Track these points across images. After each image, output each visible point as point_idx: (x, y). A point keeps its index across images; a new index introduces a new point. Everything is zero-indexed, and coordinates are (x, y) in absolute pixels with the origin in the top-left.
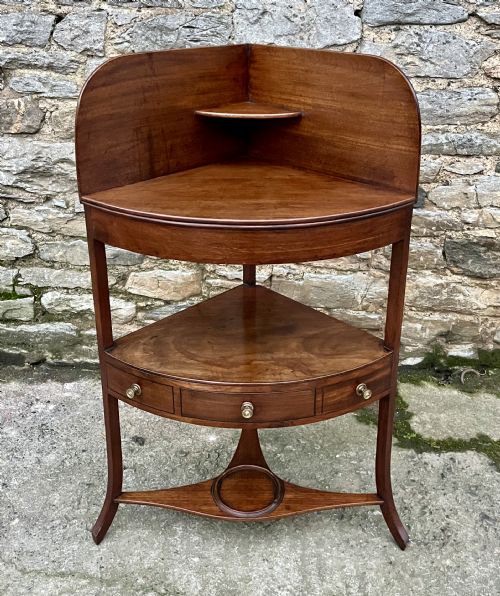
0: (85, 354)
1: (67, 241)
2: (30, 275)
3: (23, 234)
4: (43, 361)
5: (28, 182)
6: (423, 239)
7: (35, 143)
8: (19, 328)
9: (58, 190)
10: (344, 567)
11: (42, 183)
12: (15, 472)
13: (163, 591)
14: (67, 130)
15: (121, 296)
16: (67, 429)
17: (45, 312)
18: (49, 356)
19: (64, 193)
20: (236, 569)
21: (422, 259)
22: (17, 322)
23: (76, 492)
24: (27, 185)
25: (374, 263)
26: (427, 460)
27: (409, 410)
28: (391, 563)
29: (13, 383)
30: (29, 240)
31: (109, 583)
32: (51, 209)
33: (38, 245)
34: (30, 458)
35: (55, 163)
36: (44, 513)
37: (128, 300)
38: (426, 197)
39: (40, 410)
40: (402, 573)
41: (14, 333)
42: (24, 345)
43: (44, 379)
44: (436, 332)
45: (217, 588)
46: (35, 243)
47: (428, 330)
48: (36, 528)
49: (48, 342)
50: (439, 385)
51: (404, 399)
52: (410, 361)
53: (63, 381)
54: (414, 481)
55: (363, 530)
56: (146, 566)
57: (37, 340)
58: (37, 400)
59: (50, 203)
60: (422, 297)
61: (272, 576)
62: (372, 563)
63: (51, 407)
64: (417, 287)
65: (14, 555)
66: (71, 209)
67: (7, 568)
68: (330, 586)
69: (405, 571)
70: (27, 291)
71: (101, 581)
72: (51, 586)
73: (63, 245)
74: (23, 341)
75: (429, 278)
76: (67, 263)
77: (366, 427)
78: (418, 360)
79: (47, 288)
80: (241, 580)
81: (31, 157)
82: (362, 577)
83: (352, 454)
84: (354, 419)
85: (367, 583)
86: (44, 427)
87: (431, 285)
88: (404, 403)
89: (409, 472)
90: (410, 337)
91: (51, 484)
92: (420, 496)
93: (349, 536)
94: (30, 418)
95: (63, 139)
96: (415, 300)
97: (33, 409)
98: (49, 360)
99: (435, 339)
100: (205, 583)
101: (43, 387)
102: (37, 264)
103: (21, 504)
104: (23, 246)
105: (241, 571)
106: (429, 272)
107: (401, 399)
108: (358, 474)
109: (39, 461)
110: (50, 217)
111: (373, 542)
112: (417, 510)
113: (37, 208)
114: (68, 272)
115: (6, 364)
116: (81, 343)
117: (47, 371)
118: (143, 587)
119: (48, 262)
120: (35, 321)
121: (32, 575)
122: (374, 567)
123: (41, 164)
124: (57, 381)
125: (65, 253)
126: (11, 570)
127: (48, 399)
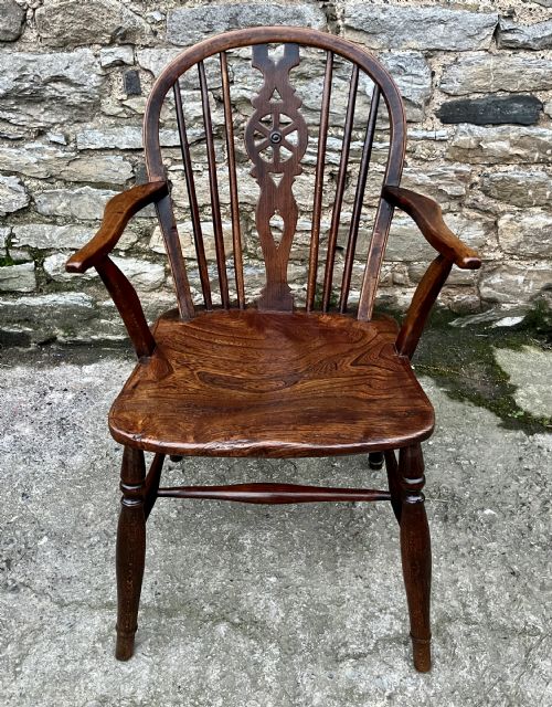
0: (105, 329)
1: (71, 188)
2: (27, 234)
3: (13, 181)
4: (53, 339)
5: (12, 111)
6: (533, 167)
7: (17, 54)
8: (20, 301)
9: (54, 120)
10: (457, 581)
11: (31, 111)
12: (36, 478)
13: (237, 620)
14: (59, 35)
15: (144, 256)
16: (92, 423)
17: (50, 280)
18: (60, 334)
19: (62, 124)
20: (324, 590)
21: (530, 193)
22: (16, 294)
23: (114, 501)
24: (11, 115)
25: (468, 201)
26: (540, 443)
27: (511, 381)
28: (513, 573)
29: (18, 369)
30: (21, 189)
31: (170, 613)
32: (46, 147)
33: (33, 195)
34: (51, 461)
35: (46, 83)
36: (79, 529)
37: (154, 262)
38: (542, 109)
39: (56, 401)
40: (529, 586)
41: (14, 307)
42: (27, 321)
43: (56, 362)
44: (542, 284)
45: (304, 614)
46: (28, 193)
47: (532, 284)
48: (70, 548)
49: (58, 317)
50: (544, 349)
51: (504, 369)
52: (508, 322)
53: (80, 364)
54: (528, 469)
55: (474, 534)
56: (212, 590)
57: (44, 315)
58: (51, 388)
59: (44, 139)
60: (526, 242)
61: (370, 596)
62: (491, 575)
63: (70, 396)
64: (522, 229)
65: (47, 583)
66: (72, 145)
67: (40, 600)
68: (442, 606)
69: (533, 583)
70: (25, 255)
71: (160, 611)
72: (97, 620)
73: (66, 194)
74: (26, 316)
75: (539, 217)
76: (73, 217)
77: (460, 405)
78: (518, 320)
79: (50, 249)
80: (332, 602)
81: (12, 76)
82: (480, 592)
83: (448, 439)
84: (444, 396)
85: (487, 601)
86: (64, 422)
87: (541, 226)
88: (504, 373)
89: (521, 459)
90: (508, 293)
91: (82, 492)
92: (538, 489)
93: (457, 541)
94: (46, 411)
95: (53, 48)
96: (518, 246)
97: (47, 399)
98: (60, 339)
99: (540, 294)
100: (288, 609)
101: (56, 372)
102: (33, 221)
103: (48, 518)
104: (15, 197)
105: (331, 591)
106: (538, 209)
107: (500, 368)
108: (459, 464)
109: (63, 464)
110: (46, 157)
111: (488, 549)
112: (537, 506)
113: (27, 146)
114: (75, 228)
115: (7, 346)
116: (98, 316)
117: (59, 351)
118: (212, 616)
119: (48, 216)
120: (37, 291)
121: (72, 607)
122: (495, 579)
123: (27, 85)
124: (73, 363)
125: (69, 204)
126: (46, 602)
127: (64, 387)
